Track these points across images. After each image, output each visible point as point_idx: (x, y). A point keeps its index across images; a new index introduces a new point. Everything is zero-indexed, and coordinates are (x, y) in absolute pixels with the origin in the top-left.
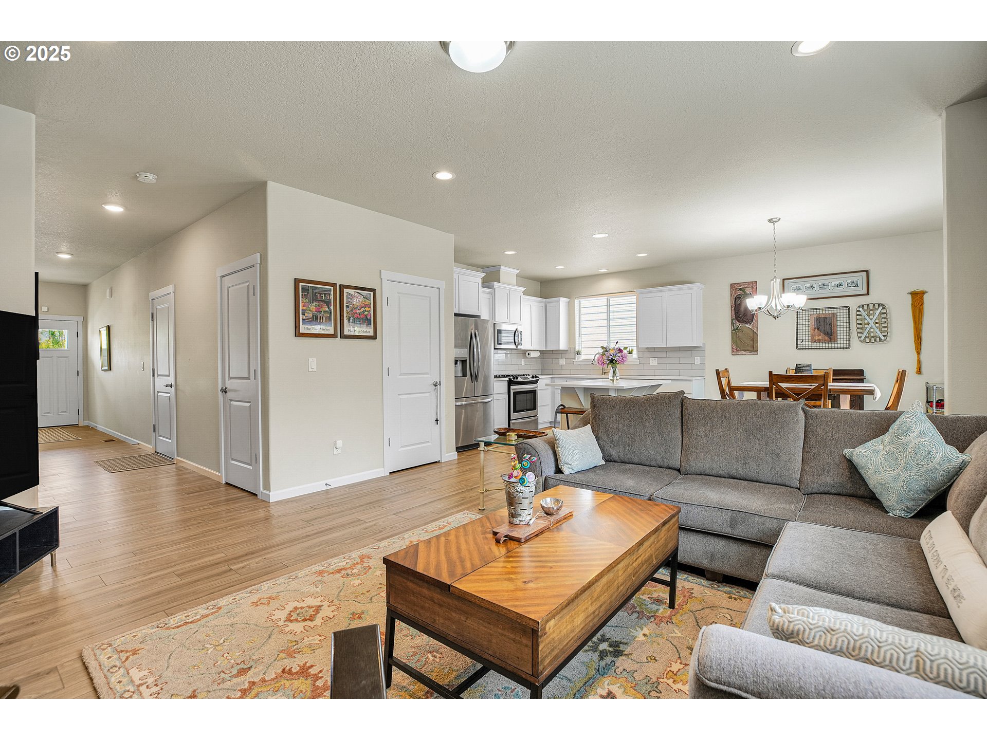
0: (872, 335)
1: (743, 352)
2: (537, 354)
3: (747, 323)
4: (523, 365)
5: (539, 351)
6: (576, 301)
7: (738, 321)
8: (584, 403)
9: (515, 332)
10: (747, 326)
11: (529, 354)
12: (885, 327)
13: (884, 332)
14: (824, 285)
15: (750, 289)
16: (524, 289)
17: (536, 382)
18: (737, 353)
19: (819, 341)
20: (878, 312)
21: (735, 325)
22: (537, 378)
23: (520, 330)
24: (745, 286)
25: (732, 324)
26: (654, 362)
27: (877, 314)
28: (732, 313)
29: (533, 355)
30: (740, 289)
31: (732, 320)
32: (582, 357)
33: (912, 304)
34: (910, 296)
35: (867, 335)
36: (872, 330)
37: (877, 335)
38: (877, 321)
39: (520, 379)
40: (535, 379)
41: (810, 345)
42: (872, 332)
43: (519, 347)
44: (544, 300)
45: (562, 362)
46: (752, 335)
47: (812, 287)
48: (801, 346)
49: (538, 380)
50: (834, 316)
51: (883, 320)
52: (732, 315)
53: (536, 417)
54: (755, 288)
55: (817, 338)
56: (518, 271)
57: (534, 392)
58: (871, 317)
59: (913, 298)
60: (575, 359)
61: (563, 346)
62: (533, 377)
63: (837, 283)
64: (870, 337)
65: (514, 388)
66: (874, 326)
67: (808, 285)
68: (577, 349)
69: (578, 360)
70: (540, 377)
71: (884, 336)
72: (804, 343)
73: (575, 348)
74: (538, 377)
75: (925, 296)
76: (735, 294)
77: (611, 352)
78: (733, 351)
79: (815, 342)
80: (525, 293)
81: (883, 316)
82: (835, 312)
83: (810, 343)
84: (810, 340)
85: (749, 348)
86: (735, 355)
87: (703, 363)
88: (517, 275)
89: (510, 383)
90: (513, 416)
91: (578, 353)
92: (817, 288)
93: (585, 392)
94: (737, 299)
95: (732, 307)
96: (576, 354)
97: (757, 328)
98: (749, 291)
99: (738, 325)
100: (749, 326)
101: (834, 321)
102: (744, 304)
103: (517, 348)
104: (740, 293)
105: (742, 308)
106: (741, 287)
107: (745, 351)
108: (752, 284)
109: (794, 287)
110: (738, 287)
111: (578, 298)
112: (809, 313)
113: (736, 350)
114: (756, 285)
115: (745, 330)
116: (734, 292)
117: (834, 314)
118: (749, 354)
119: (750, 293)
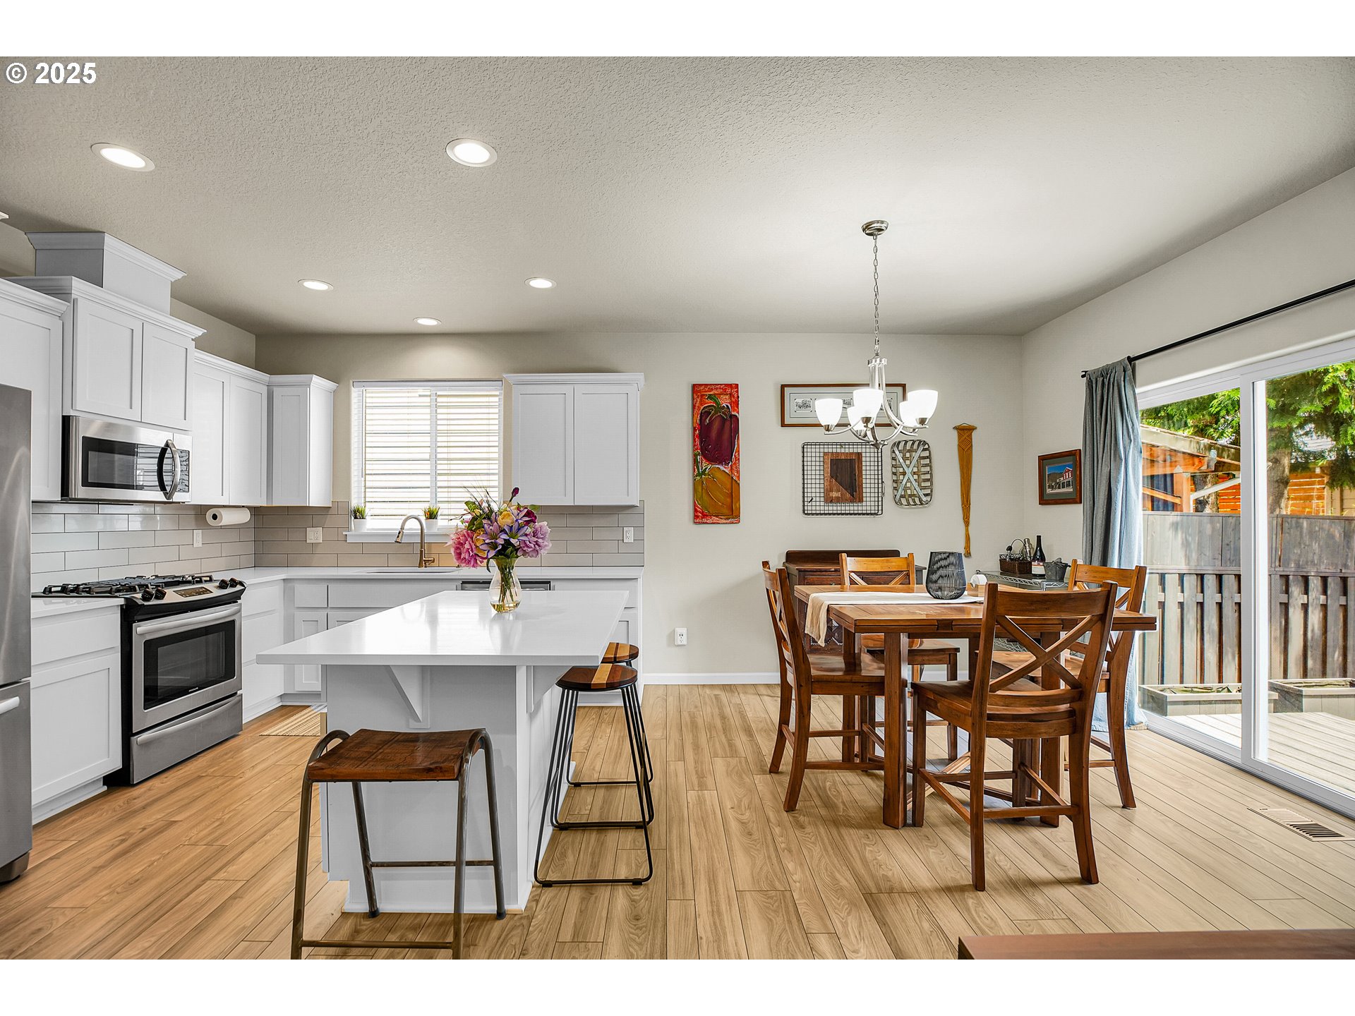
0: (909, 492)
1: (715, 519)
2: (245, 517)
3: (720, 463)
4: (198, 544)
5: (249, 508)
6: (355, 393)
7: (705, 458)
8: (423, 704)
9: (164, 451)
10: (722, 468)
11: (215, 517)
12: (927, 480)
13: (925, 488)
15: (727, 397)
16: (199, 332)
17: (234, 598)
18: (704, 520)
19: (838, 500)
20: (916, 456)
21: (700, 465)
22: (239, 588)
23: (181, 442)
24: (719, 391)
25: (695, 462)
27: (916, 458)
28: (694, 441)
29: (228, 518)
30: (710, 397)
31: (695, 456)
32: (371, 525)
33: (959, 446)
34: (955, 433)
35: (903, 493)
36: (909, 485)
37: (915, 493)
38: (915, 470)
39: (172, 596)
40: (229, 590)
41: (824, 508)
42: (909, 488)
43: (177, 497)
44: (265, 377)
45: (315, 535)
46: (729, 486)
48: (810, 508)
49: (242, 591)
50: (859, 458)
51: (923, 469)
52: (694, 446)
53: (233, 700)
54: (736, 396)
55: (834, 494)
56: (179, 275)
57: (228, 630)
58: (908, 462)
59: (960, 436)
60: (348, 529)
61: (316, 496)
62: (223, 585)
64: (907, 497)
65: (145, 629)
66: (911, 478)
68: (355, 503)
69: (356, 533)
70: (247, 582)
71: (926, 495)
72: (814, 503)
73: (348, 502)
74: (241, 584)
75: (974, 434)
76: (702, 405)
77: (504, 522)
78: (696, 517)
79: (831, 502)
80: (200, 344)
81: (923, 462)
82: (860, 450)
83: (822, 504)
84: (822, 499)
85: (726, 511)
86: (699, 523)
87: (639, 540)
88: (175, 286)
89: (130, 614)
90: (143, 716)
91: (358, 514)
93: (423, 679)
94: (704, 414)
95: (695, 430)
96: (353, 518)
97: (738, 472)
98: (725, 401)
99: (705, 465)
100: (724, 469)
101: (858, 466)
102: (716, 426)
103: (171, 500)
104: (710, 403)
105: (714, 433)
106: (711, 393)
107: (717, 516)
108: (731, 390)
109: (800, 401)
110: (706, 391)
111: (359, 383)
112: (822, 450)
113: (701, 515)
114: (737, 392)
115: (718, 475)
116: (699, 400)
117: (859, 455)
118: (725, 521)
119: (727, 406)
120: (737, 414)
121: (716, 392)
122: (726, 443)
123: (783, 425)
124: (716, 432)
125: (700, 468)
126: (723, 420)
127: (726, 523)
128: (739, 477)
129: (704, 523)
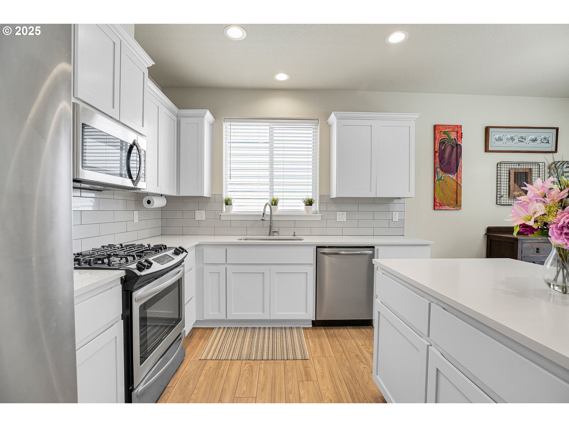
1: (447, 207)
3: (450, 173)
4: (136, 221)
5: (166, 197)
6: (226, 126)
7: (441, 170)
9: (131, 147)
10: (451, 176)
11: (149, 202)
14: (522, 137)
15: (455, 133)
18: (441, 208)
21: (438, 174)
22: (184, 254)
23: (142, 143)
24: (450, 130)
25: (436, 172)
26: (342, 217)
29: (156, 204)
30: (445, 133)
31: (435, 168)
32: (235, 208)
41: (507, 201)
43: (141, 185)
44: (176, 110)
45: (200, 215)
46: (455, 188)
47: (512, 139)
48: (500, 201)
50: (530, 172)
52: (435, 162)
54: (460, 132)
60: (221, 210)
61: (206, 193)
63: (533, 137)
67: (509, 136)
68: (225, 196)
69: (228, 213)
72: (503, 199)
73: (222, 195)
76: (439, 137)
78: (435, 206)
82: (532, 167)
84: (508, 196)
85: (453, 202)
86: (437, 210)
87: (402, 219)
89: (129, 284)
91: (228, 202)
92: (516, 140)
94: (442, 143)
95: (435, 152)
96: (224, 204)
97: (461, 179)
98: (453, 136)
99: (441, 174)
100: (453, 177)
101: (530, 176)
102: (448, 150)
103: (136, 187)
104: (444, 136)
105: (447, 155)
106: (446, 130)
107: (448, 206)
108: (458, 129)
109: (497, 136)
110: (443, 129)
111: (229, 120)
112: (508, 167)
113: (437, 205)
114: (461, 130)
115: (449, 181)
116: (438, 135)
117: (530, 169)
118: (452, 209)
119: (455, 138)
120: (461, 144)
121: (449, 130)
122: (453, 161)
123: (487, 150)
124: (448, 154)
125: (439, 176)
126: (453, 147)
127: (453, 210)
128: (461, 182)
129: (440, 210)
